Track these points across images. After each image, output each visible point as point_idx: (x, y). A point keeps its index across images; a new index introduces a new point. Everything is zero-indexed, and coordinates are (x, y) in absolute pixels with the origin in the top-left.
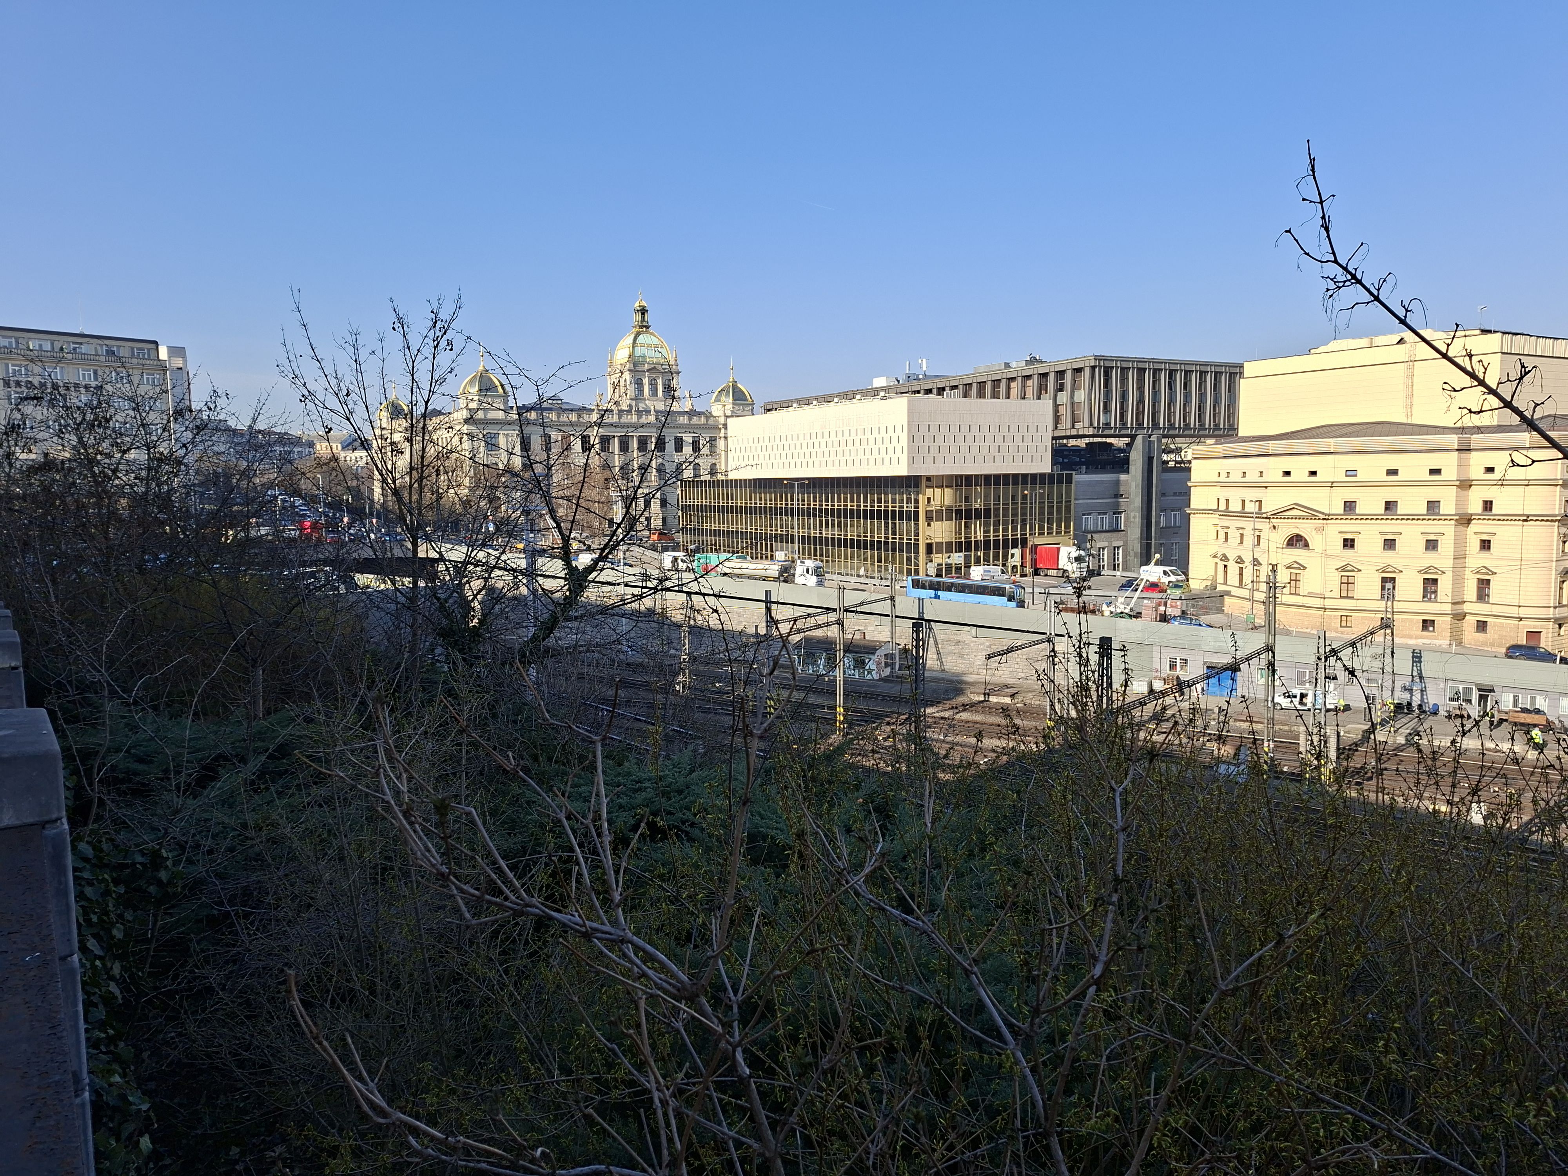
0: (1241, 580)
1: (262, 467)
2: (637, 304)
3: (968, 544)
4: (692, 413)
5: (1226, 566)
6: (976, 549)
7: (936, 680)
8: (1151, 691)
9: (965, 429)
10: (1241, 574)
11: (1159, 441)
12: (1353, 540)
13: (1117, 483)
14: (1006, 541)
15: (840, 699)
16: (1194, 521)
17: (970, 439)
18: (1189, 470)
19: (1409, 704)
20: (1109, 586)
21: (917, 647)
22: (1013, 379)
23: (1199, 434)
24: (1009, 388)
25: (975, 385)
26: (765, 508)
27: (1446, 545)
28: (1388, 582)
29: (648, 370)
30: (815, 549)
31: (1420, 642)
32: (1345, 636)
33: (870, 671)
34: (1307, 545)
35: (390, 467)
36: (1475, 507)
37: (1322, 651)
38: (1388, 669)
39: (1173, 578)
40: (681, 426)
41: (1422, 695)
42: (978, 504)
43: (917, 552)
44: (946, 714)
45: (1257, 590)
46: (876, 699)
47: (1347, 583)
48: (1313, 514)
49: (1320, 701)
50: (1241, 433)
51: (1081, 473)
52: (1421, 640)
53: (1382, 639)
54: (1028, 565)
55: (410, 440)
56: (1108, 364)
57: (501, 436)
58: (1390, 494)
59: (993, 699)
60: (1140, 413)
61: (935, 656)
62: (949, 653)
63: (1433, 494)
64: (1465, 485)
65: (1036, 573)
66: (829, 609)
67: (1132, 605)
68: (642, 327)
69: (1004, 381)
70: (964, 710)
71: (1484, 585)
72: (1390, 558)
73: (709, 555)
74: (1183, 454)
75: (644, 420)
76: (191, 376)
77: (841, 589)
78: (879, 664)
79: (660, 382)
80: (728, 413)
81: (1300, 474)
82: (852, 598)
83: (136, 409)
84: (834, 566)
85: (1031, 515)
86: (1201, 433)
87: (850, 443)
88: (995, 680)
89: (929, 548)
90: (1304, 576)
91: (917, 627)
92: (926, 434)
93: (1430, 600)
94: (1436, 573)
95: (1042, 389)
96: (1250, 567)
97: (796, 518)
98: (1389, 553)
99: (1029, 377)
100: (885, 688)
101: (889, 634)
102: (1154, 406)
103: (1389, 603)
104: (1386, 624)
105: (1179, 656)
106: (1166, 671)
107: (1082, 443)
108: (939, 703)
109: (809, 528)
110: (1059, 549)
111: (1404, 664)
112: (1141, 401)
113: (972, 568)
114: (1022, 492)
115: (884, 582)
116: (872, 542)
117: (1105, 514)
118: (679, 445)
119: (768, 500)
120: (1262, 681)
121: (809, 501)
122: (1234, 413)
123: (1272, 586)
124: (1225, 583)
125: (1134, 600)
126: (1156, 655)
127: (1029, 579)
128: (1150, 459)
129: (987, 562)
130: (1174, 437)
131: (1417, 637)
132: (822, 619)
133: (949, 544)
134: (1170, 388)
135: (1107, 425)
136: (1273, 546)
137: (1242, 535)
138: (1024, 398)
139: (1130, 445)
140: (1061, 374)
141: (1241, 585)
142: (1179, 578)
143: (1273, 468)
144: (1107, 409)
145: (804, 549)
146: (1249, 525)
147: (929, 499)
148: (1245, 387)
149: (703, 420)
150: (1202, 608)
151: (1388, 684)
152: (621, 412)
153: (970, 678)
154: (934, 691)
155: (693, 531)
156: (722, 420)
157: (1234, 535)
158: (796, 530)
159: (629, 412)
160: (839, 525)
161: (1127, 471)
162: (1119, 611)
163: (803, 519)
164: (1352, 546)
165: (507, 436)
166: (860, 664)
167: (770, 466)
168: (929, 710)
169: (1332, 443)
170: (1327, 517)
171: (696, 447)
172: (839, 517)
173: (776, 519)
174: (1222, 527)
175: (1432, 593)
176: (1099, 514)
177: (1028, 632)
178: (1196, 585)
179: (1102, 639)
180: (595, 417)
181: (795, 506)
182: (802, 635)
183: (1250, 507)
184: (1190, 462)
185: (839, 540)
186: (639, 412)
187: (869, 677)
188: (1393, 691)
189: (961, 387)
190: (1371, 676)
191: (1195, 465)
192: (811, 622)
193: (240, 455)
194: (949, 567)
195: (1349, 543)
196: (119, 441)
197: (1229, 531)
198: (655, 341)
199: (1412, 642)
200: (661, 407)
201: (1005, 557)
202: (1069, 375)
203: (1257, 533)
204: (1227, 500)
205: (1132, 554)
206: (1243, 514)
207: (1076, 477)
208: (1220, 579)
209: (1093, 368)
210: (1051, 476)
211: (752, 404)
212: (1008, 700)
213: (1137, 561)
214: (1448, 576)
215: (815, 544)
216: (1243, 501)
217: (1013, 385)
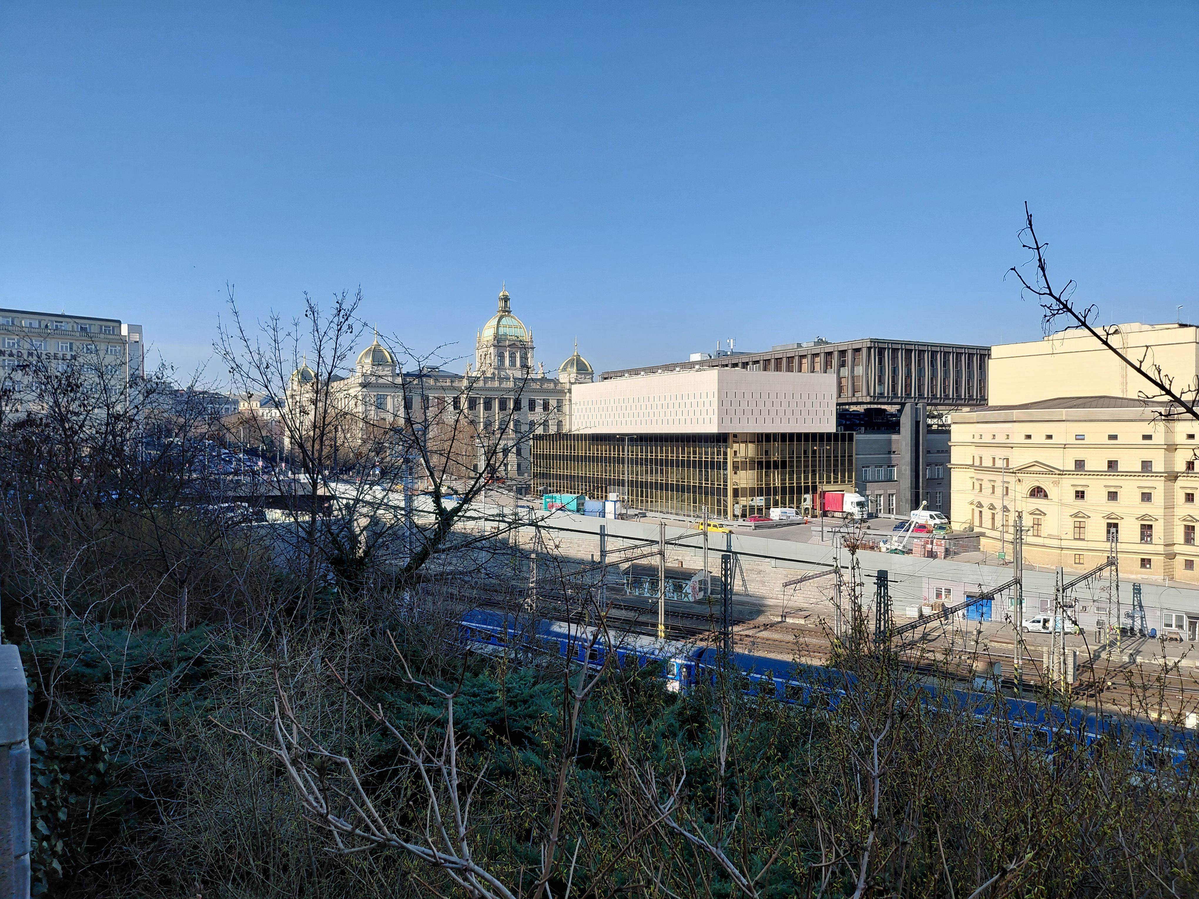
0: (993, 524)
1: (196, 424)
2: (501, 294)
3: (768, 489)
4: (544, 380)
5: (981, 512)
6: (775, 494)
7: (742, 603)
8: (921, 616)
9: (765, 396)
10: (993, 519)
11: (924, 408)
12: (1083, 492)
13: (890, 441)
14: (799, 488)
15: (661, 618)
16: (956, 476)
17: (769, 404)
18: (949, 432)
19: (1132, 629)
20: (886, 526)
21: (726, 576)
22: (804, 356)
23: (957, 403)
24: (800, 364)
25: (773, 361)
26: (601, 457)
27: (1158, 497)
28: (1112, 528)
29: (509, 346)
30: (642, 492)
31: (1139, 577)
32: (1079, 571)
33: (686, 595)
34: (1046, 496)
35: (298, 425)
36: (1181, 467)
37: (1060, 584)
38: (1115, 599)
39: (938, 521)
40: (535, 391)
41: (1142, 621)
42: (776, 457)
43: (726, 495)
44: (750, 632)
45: (1007, 532)
46: (692, 618)
47: (1080, 527)
48: (1051, 470)
49: (1060, 625)
50: (991, 403)
51: (860, 433)
52: (1139, 575)
53: (1108, 574)
54: (818, 507)
55: (315, 402)
56: (881, 345)
57: (389, 397)
58: (1113, 455)
59: (789, 620)
60: (908, 386)
61: (741, 583)
62: (752, 581)
63: (1147, 455)
64: (1171, 448)
65: (825, 514)
66: (653, 542)
67: (904, 543)
68: (505, 311)
69: (797, 358)
70: (765, 629)
71: (1190, 530)
72: (1112, 507)
73: (555, 495)
74: (944, 419)
75: (504, 385)
76: (145, 351)
77: (663, 525)
78: (694, 588)
79: (518, 355)
80: (573, 381)
81: (1039, 438)
82: (671, 533)
83: (101, 376)
84: (657, 506)
85: (820, 467)
86: (958, 402)
87: (671, 406)
88: (791, 604)
89: (736, 493)
90: (1043, 520)
91: (725, 559)
92: (733, 399)
93: (1146, 542)
94: (1151, 520)
95: (827, 365)
96: (1001, 513)
97: (626, 466)
98: (1112, 503)
99: (817, 355)
100: (699, 609)
101: (703, 564)
102: (919, 380)
103: (1114, 544)
104: (1112, 562)
105: (944, 586)
106: (933, 600)
107: (861, 409)
108: (743, 623)
109: (637, 475)
110: (843, 495)
111: (1127, 596)
112: (908, 375)
113: (772, 509)
114: (812, 448)
115: (698, 520)
116: (689, 486)
117: (881, 466)
118: (532, 406)
119: (603, 450)
120: (1012, 608)
121: (637, 452)
122: (984, 387)
123: (1019, 530)
124: (981, 526)
125: (906, 539)
126: (925, 585)
127: (819, 519)
128: (917, 423)
129: (784, 505)
130: (936, 405)
131: (1137, 573)
132: (646, 550)
133: (752, 490)
134: (932, 366)
135: (881, 395)
136: (1019, 496)
137: (993, 486)
138: (813, 372)
139: (900, 411)
140: (843, 353)
141: (993, 528)
142: (943, 521)
143: (1018, 432)
144: (881, 382)
145: (632, 491)
146: (999, 478)
147: (735, 452)
148: (992, 365)
149: (552, 386)
150: (962, 546)
151: (1114, 612)
152: (486, 379)
153: (770, 602)
154: (740, 612)
155: (544, 476)
156: (567, 386)
157: (987, 486)
158: (626, 475)
159: (493, 378)
160: (662, 473)
161: (898, 432)
162: (893, 548)
163: (632, 467)
164: (1083, 497)
165: (393, 397)
166: (678, 588)
167: (605, 423)
168: (736, 629)
169: (1064, 413)
170: (1062, 473)
171: (546, 406)
172: (661, 465)
173: (610, 466)
174: (978, 479)
175: (1148, 536)
176: (876, 467)
177: (819, 564)
178: (957, 526)
179: (879, 572)
180: (465, 383)
181: (626, 456)
182: (630, 563)
183: (999, 464)
184: (949, 426)
185: (661, 484)
186: (501, 379)
187: (686, 599)
188: (1118, 617)
189: (761, 362)
190: (1100, 605)
191: (953, 428)
192: (638, 552)
193: (179, 414)
194: (752, 508)
195: (1080, 495)
196: (86, 402)
197: (983, 483)
198: (515, 323)
199: (1133, 577)
200: (518, 374)
201: (799, 502)
202: (850, 354)
203: (1006, 485)
204: (981, 458)
205: (904, 500)
206: (993, 469)
207: (856, 437)
208: (977, 523)
209: (869, 348)
210: (836, 435)
211: (592, 373)
212: (802, 622)
213: (908, 506)
214: (1161, 522)
215: (642, 487)
216: (994, 458)
217: (804, 361)
